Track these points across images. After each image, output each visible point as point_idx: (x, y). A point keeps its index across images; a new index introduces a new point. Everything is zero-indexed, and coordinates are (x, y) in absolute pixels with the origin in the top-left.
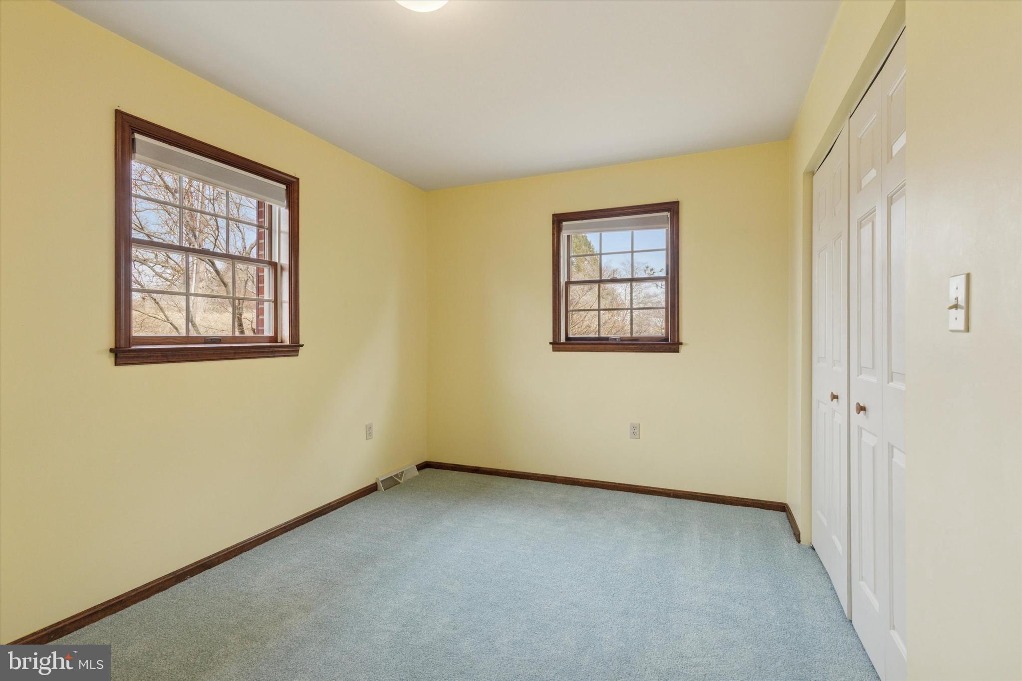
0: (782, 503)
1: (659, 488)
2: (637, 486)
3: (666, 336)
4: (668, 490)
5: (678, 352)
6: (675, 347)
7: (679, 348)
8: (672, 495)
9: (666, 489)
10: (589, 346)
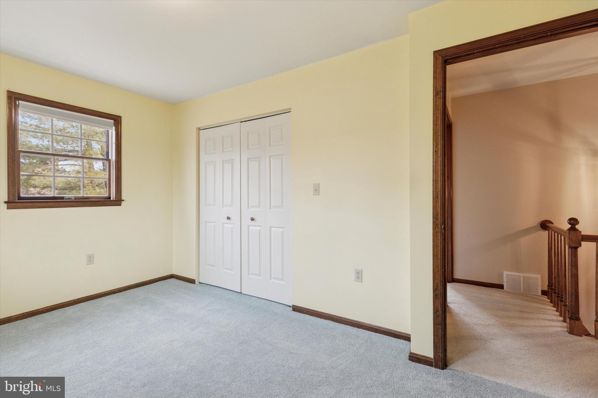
0: (171, 275)
1: (108, 291)
2: (92, 295)
3: (109, 196)
4: (114, 289)
5: (120, 205)
6: (119, 202)
7: (121, 203)
8: (117, 291)
9: (113, 290)
10: (50, 204)
